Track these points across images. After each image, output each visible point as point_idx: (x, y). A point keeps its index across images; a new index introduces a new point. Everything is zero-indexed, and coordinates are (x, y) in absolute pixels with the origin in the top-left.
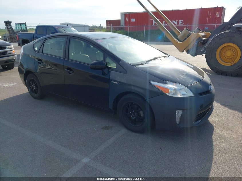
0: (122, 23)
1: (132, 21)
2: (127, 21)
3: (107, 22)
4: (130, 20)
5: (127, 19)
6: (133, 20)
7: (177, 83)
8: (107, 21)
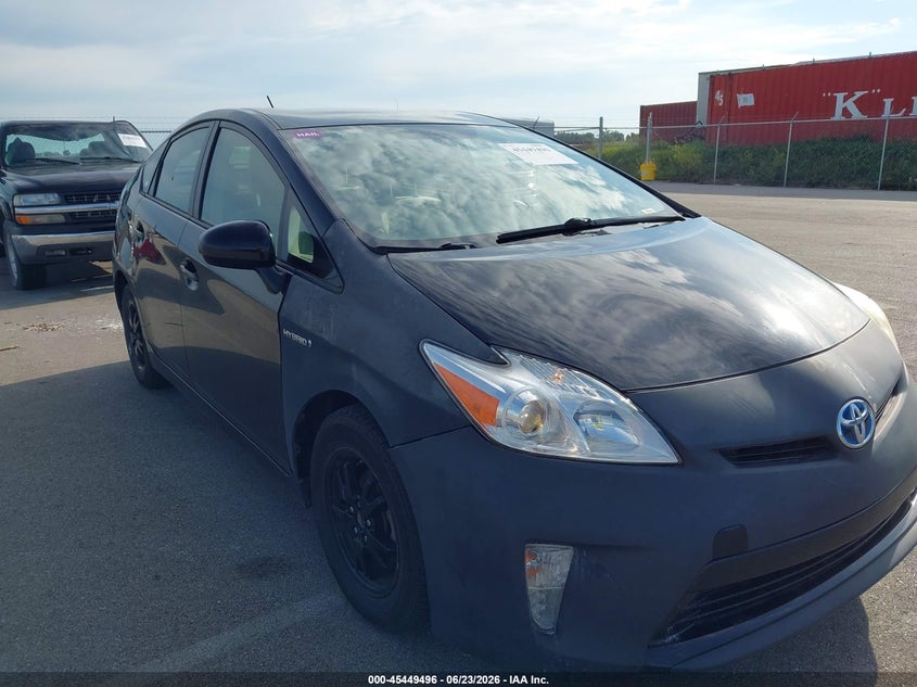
0: (702, 115)
1: (741, 103)
2: (721, 104)
3: (645, 111)
4: (731, 100)
5: (719, 97)
6: (746, 100)
7: (571, 366)
8: (642, 107)
